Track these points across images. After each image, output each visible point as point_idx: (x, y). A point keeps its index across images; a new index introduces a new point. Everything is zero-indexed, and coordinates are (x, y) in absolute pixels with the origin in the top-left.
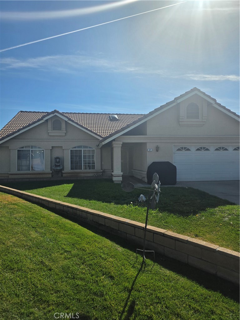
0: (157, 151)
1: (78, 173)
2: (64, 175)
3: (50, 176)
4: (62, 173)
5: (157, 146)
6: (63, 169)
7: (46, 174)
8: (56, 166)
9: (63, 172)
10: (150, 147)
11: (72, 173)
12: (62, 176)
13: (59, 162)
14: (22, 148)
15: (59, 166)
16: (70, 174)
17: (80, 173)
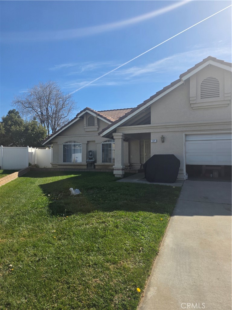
0: (163, 142)
1: (108, 166)
2: (96, 167)
3: (86, 167)
4: (95, 166)
5: (162, 136)
6: (95, 162)
7: (83, 166)
8: (90, 159)
9: (95, 164)
10: (154, 138)
11: (103, 166)
12: (94, 167)
13: (91, 155)
14: (67, 143)
15: (92, 158)
16: (101, 167)
17: (110, 166)
